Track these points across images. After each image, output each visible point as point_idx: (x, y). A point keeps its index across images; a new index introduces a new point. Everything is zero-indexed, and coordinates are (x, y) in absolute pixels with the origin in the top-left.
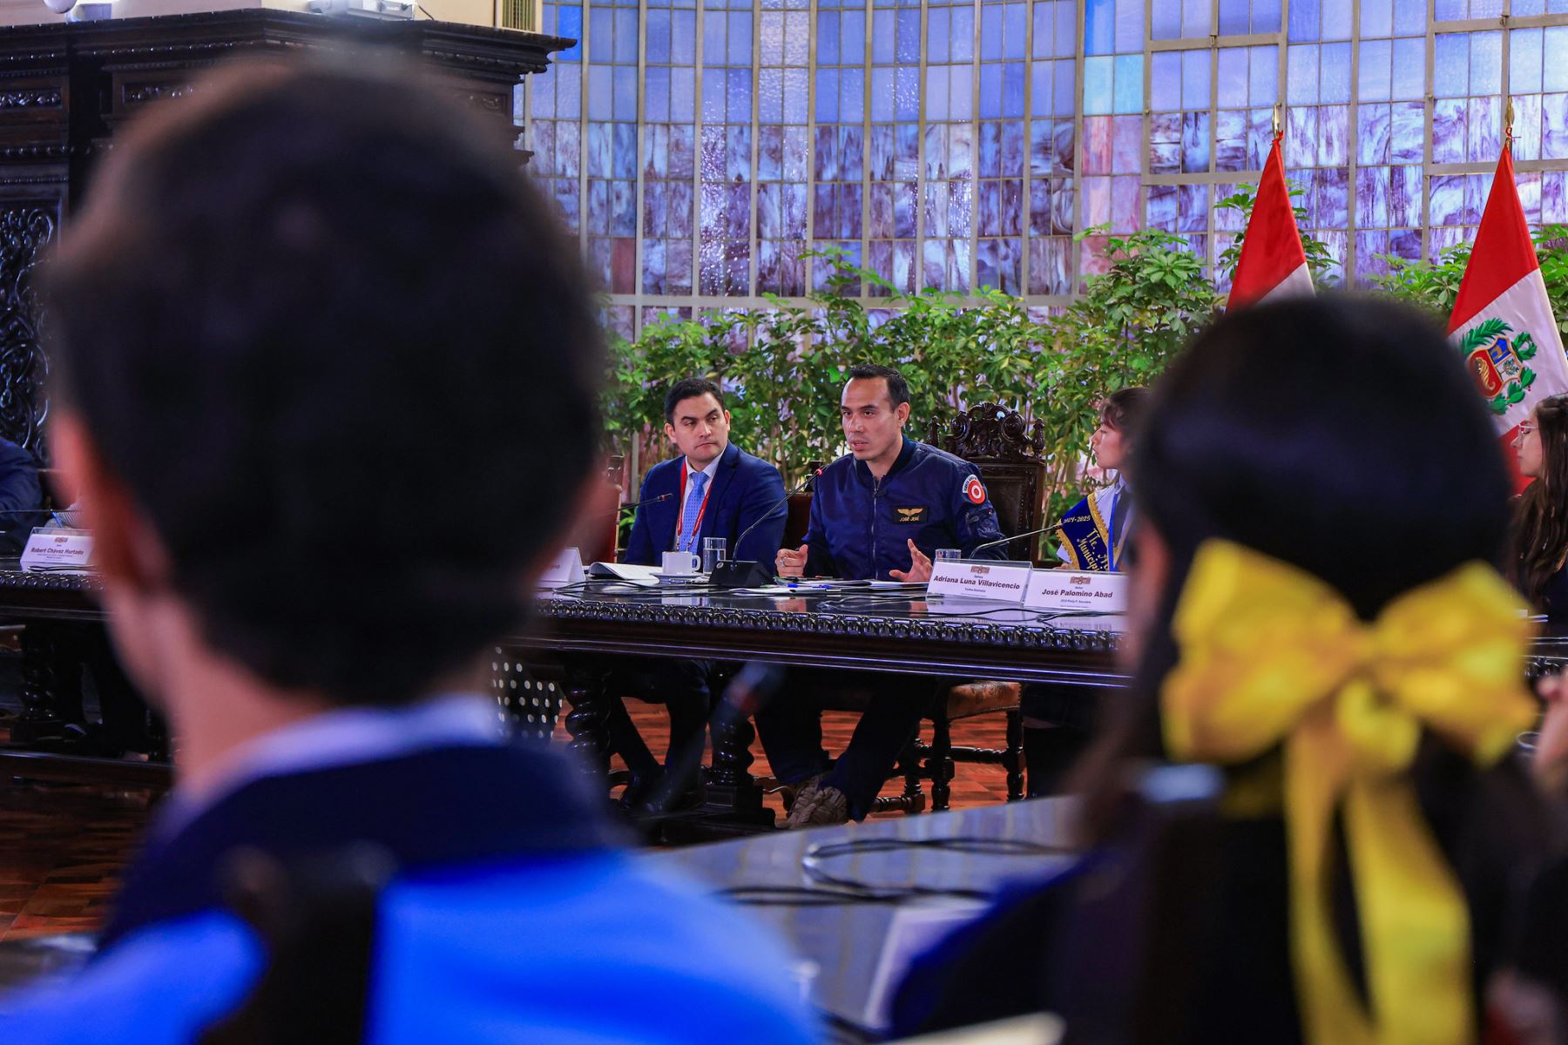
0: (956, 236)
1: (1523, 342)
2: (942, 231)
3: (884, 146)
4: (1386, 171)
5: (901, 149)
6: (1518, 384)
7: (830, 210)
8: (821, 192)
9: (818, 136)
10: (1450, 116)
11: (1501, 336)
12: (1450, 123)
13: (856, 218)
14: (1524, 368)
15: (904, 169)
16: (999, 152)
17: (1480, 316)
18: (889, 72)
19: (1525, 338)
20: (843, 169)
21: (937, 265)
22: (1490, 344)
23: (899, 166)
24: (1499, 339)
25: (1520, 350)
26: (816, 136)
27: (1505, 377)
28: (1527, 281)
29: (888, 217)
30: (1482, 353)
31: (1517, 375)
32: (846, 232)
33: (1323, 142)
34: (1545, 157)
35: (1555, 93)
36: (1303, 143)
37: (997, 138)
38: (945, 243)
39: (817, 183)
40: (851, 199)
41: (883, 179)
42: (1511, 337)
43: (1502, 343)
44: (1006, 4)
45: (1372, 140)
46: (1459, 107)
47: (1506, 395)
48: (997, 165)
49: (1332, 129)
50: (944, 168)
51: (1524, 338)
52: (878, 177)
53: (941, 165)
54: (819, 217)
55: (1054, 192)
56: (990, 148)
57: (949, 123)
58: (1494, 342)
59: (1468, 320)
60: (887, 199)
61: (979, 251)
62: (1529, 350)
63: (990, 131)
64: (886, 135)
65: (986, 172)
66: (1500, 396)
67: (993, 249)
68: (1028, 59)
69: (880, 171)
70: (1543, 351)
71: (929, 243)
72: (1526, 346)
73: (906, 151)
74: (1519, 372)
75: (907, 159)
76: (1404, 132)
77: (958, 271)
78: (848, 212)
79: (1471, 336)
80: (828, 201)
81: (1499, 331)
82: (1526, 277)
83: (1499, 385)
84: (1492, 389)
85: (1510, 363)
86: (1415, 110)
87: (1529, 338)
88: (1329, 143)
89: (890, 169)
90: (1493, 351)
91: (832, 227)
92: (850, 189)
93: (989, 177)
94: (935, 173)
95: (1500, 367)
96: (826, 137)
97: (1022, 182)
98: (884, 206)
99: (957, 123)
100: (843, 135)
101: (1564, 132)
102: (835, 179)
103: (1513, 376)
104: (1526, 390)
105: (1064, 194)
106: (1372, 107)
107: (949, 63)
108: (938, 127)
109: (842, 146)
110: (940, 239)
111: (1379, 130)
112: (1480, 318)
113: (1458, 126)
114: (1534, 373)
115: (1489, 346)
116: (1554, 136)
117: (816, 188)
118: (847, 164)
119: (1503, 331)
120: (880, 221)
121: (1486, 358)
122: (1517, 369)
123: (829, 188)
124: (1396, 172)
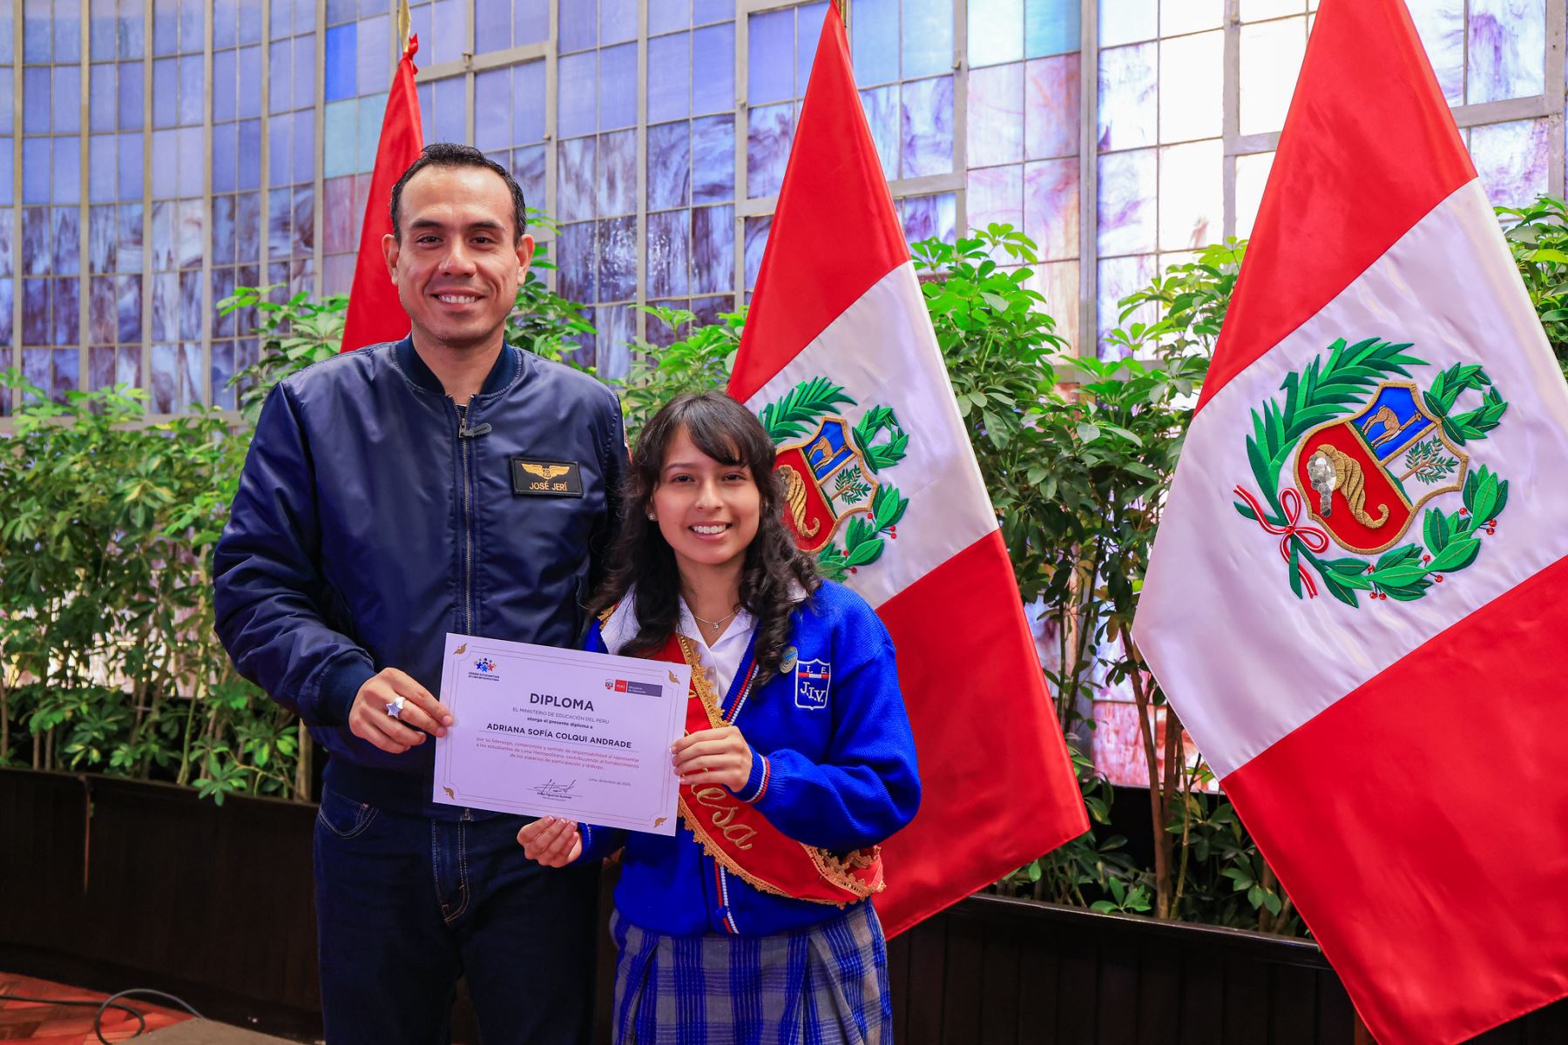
0: (187, 339)
1: (878, 428)
2: (172, 334)
3: (105, 231)
4: (686, 218)
5: (126, 235)
6: (868, 521)
7: (43, 311)
8: (32, 288)
9: (27, 221)
10: (771, 130)
11: (830, 416)
12: (771, 139)
13: (73, 319)
14: (880, 486)
15: (128, 259)
16: (233, 233)
17: (785, 374)
18: (111, 139)
19: (883, 418)
20: (57, 260)
21: (167, 374)
22: (808, 433)
23: (123, 256)
24: (826, 423)
25: (871, 446)
26: (23, 220)
27: (841, 507)
28: (884, 289)
29: (112, 319)
30: (791, 456)
31: (865, 502)
32: (62, 337)
33: (604, 184)
34: (907, 175)
35: (920, 80)
36: (580, 188)
37: (231, 216)
38: (176, 348)
39: (26, 277)
40: (67, 296)
41: (105, 271)
42: (851, 418)
43: (833, 430)
44: (241, 48)
45: (665, 176)
46: (783, 116)
47: (843, 547)
48: (231, 248)
49: (615, 164)
50: (173, 255)
51: (878, 420)
52: (98, 271)
53: (169, 253)
54: (29, 318)
55: (295, 277)
56: (225, 227)
57: (179, 200)
58: (816, 430)
59: (761, 386)
60: (109, 295)
61: (214, 356)
62: (892, 446)
63: (224, 207)
64: (107, 218)
65: (220, 258)
66: (832, 550)
67: (229, 352)
68: (264, 114)
69: (100, 262)
70: (922, 447)
71: (158, 348)
72: (885, 436)
73: (130, 237)
74: (870, 494)
75: (131, 246)
76: (709, 158)
77: (191, 383)
78: (63, 312)
79: (769, 420)
80: (39, 299)
81: (824, 406)
82: (883, 281)
83: (828, 524)
84: (812, 533)
85: (849, 475)
86: (722, 127)
87: (891, 417)
88: (612, 184)
89: (112, 261)
90: (815, 448)
91: (45, 331)
92: (66, 284)
93: (223, 263)
94: (163, 264)
95: (830, 486)
96: (37, 222)
97: (258, 266)
98: (106, 304)
99: (188, 199)
100: (56, 217)
101: (934, 136)
102: (47, 272)
103: (858, 505)
104: (885, 536)
105: (304, 280)
106: (666, 129)
107: (177, 127)
108: (165, 205)
109: (55, 231)
110: (170, 345)
111: (675, 159)
112: (787, 380)
113: (782, 143)
114: (903, 496)
115: (805, 440)
116: (920, 143)
117: (25, 283)
118: (62, 254)
119: (836, 405)
120: (101, 324)
121: (799, 466)
122: (866, 489)
123: (40, 284)
124: (700, 215)
